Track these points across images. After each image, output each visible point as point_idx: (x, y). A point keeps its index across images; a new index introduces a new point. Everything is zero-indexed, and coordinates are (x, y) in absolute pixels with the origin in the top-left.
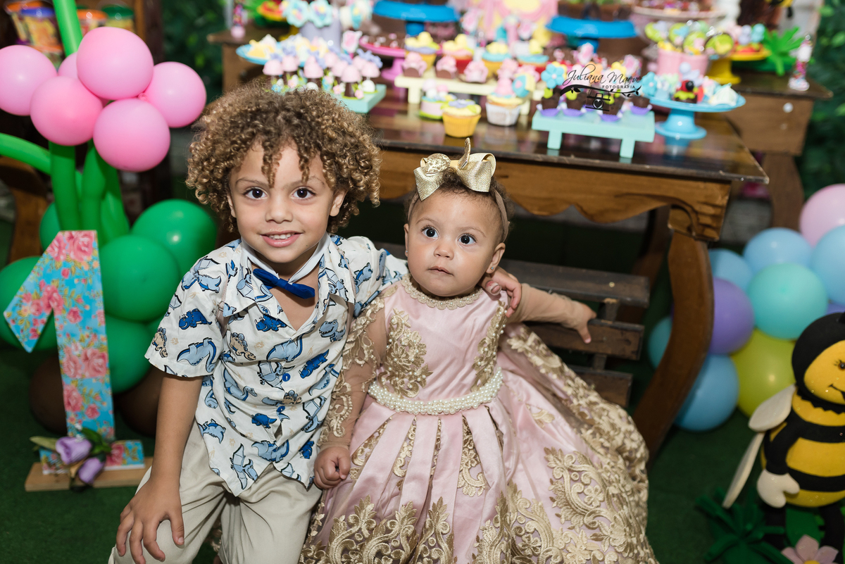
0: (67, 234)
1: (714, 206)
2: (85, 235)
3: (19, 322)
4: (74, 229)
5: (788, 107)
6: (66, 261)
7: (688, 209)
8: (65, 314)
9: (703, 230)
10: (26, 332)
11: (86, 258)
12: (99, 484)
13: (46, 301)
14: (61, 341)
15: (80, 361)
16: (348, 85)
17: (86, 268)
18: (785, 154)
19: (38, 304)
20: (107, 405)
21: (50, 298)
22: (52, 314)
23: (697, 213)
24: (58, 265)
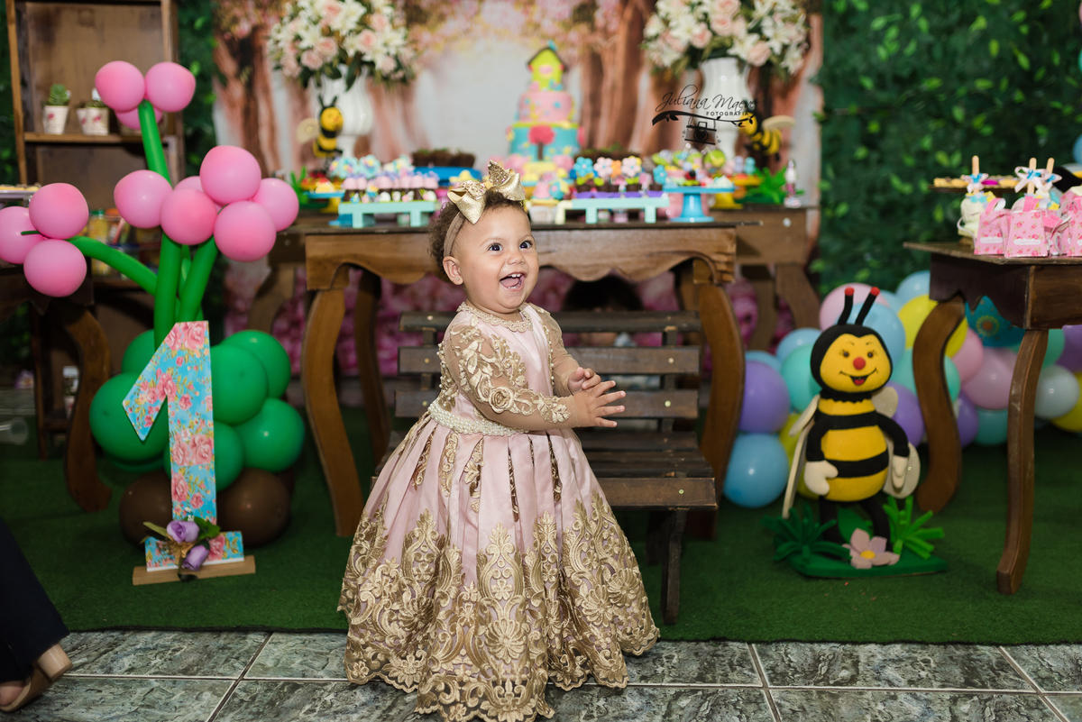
0: (183, 324)
1: (727, 254)
2: (198, 325)
3: (136, 410)
4: (189, 321)
5: (787, 222)
6: (181, 349)
7: (707, 260)
8: (177, 401)
9: (721, 276)
10: (141, 420)
11: (198, 346)
12: (202, 575)
13: (161, 389)
14: (173, 427)
15: (188, 448)
17: (198, 356)
18: (793, 264)
19: (154, 392)
20: (211, 494)
21: (164, 386)
22: (166, 400)
23: (713, 262)
24: (174, 353)
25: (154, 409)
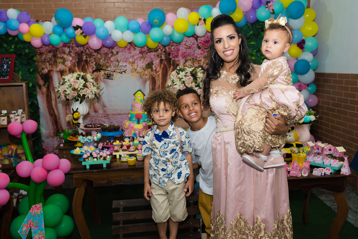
2: (39, 205)
3: (22, 233)
4: (36, 204)
6: (35, 213)
8: (34, 227)
10: (23, 235)
11: (39, 211)
14: (33, 235)
16: (104, 157)
19: (27, 227)
21: (30, 224)
22: (31, 228)
24: (32, 214)
25: (27, 231)
